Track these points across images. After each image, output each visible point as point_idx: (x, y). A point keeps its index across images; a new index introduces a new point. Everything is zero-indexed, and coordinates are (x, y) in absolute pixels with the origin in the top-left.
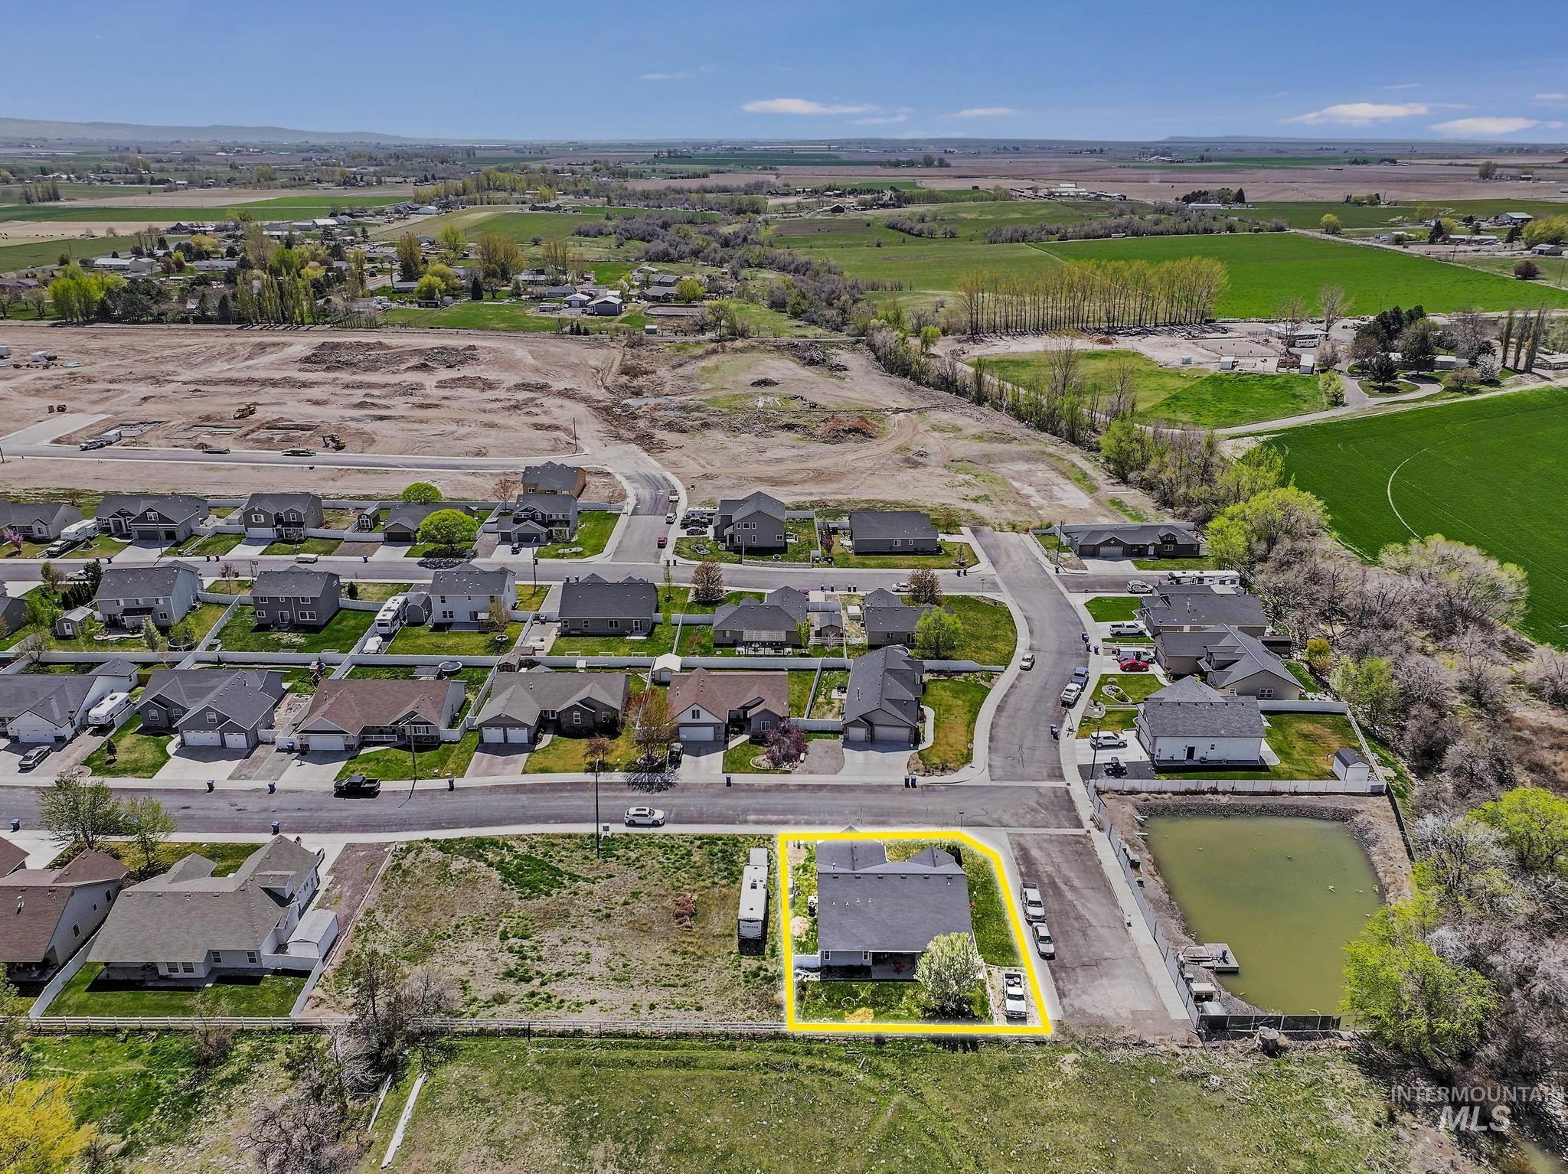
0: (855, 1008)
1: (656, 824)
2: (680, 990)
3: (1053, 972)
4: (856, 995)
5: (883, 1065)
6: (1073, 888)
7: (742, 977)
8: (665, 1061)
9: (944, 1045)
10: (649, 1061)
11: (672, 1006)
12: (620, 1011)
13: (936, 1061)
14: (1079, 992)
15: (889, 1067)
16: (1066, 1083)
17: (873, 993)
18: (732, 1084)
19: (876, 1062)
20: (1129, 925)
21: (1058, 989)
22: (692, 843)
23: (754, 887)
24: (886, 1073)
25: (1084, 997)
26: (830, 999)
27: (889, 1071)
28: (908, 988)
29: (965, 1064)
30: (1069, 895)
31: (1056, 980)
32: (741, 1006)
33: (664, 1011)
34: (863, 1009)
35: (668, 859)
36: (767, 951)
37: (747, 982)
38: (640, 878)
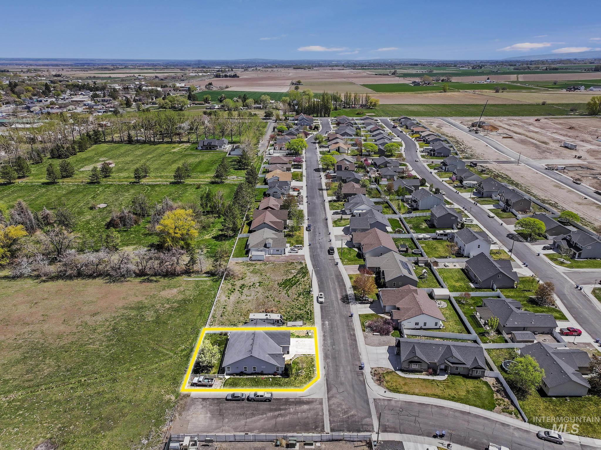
16: (162, 395)
25: (201, 406)
30: (270, 414)
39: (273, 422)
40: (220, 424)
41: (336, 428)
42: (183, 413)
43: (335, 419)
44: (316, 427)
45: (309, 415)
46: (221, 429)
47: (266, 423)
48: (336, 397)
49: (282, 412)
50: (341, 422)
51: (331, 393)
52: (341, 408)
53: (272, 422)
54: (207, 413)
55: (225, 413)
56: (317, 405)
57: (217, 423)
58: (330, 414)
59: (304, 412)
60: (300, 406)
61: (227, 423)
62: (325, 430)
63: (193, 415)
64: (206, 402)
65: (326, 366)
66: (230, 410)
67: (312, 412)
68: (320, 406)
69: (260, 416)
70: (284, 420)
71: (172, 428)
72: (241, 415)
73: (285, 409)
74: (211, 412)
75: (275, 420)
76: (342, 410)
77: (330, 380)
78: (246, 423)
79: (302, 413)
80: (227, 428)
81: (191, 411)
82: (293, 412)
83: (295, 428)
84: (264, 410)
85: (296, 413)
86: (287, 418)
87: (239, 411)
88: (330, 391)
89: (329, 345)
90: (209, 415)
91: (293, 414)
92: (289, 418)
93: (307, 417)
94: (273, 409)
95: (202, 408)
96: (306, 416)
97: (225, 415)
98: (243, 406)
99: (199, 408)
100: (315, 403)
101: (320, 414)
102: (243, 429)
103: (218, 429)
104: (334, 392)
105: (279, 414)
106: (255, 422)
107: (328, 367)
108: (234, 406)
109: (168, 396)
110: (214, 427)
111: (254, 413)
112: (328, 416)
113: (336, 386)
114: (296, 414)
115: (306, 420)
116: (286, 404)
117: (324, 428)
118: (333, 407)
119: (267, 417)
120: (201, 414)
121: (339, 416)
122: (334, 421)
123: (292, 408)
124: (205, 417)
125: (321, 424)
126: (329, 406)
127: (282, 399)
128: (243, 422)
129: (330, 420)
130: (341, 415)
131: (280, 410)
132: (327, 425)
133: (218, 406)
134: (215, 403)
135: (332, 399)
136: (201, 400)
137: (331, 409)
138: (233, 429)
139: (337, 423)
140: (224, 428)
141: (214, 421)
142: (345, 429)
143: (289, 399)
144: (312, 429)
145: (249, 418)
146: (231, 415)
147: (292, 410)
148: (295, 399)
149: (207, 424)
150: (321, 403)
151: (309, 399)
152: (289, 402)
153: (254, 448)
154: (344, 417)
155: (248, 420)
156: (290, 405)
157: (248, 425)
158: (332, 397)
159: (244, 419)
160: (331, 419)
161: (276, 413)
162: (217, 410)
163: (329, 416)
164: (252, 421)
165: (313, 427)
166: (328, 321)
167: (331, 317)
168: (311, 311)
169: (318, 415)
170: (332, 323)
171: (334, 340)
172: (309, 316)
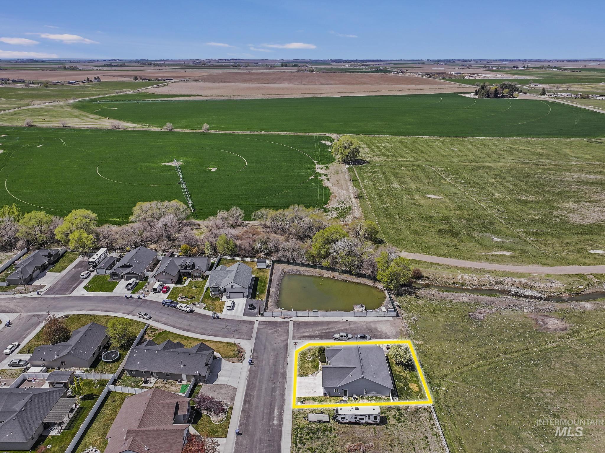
0: (410, 388)
2: (416, 446)
4: (403, 388)
5: (436, 383)
7: (402, 424)
11: (428, 448)
14: (386, 335)
15: (436, 381)
16: (427, 344)
17: (401, 382)
20: (347, 321)
27: (438, 381)
29: (428, 363)
32: (419, 423)
34: (410, 386)
37: (404, 422)
40: (368, 325)
41: (285, 323)
45: (303, 330)
46: (366, 323)
47: (335, 326)
48: (282, 340)
49: (324, 331)
50: (281, 326)
51: (285, 343)
52: (279, 334)
53: (331, 326)
54: (381, 330)
56: (297, 336)
58: (288, 330)
59: (307, 331)
60: (311, 335)
65: (285, 365)
67: (301, 331)
68: (295, 335)
69: (340, 329)
70: (322, 327)
73: (322, 333)
75: (329, 327)
76: (278, 332)
78: (349, 326)
79: (309, 331)
80: (362, 323)
81: (394, 332)
82: (316, 331)
83: (314, 323)
85: (314, 331)
86: (320, 328)
87: (357, 332)
88: (285, 345)
89: (278, 388)
90: (379, 330)
92: (318, 328)
94: (332, 333)
95: (387, 333)
96: (306, 329)
97: (367, 329)
100: (299, 337)
101: (295, 331)
102: (350, 323)
103: (369, 323)
104: (282, 344)
105: (327, 330)
106: (343, 326)
107: (283, 365)
110: (372, 323)
112: (290, 329)
113: (279, 348)
115: (306, 327)
116: (322, 336)
117: (294, 323)
118: (285, 335)
119: (336, 329)
120: (386, 330)
121: (282, 330)
122: (286, 327)
123: (316, 333)
124: (381, 328)
125: (296, 325)
126: (288, 335)
127: (325, 339)
128: (352, 326)
130: (280, 330)
132: (291, 325)
135: (284, 339)
138: (358, 323)
139: (283, 326)
140: (364, 323)
142: (279, 323)
144: (302, 323)
146: (362, 329)
149: (377, 325)
150: (294, 337)
154: (278, 329)
156: (319, 336)
157: (347, 324)
158: (284, 341)
160: (288, 328)
162: (374, 332)
164: (345, 326)
166: (273, 425)
167: (267, 434)
168: (296, 444)
169: (297, 330)
170: (269, 421)
171: (272, 394)
172: (299, 435)
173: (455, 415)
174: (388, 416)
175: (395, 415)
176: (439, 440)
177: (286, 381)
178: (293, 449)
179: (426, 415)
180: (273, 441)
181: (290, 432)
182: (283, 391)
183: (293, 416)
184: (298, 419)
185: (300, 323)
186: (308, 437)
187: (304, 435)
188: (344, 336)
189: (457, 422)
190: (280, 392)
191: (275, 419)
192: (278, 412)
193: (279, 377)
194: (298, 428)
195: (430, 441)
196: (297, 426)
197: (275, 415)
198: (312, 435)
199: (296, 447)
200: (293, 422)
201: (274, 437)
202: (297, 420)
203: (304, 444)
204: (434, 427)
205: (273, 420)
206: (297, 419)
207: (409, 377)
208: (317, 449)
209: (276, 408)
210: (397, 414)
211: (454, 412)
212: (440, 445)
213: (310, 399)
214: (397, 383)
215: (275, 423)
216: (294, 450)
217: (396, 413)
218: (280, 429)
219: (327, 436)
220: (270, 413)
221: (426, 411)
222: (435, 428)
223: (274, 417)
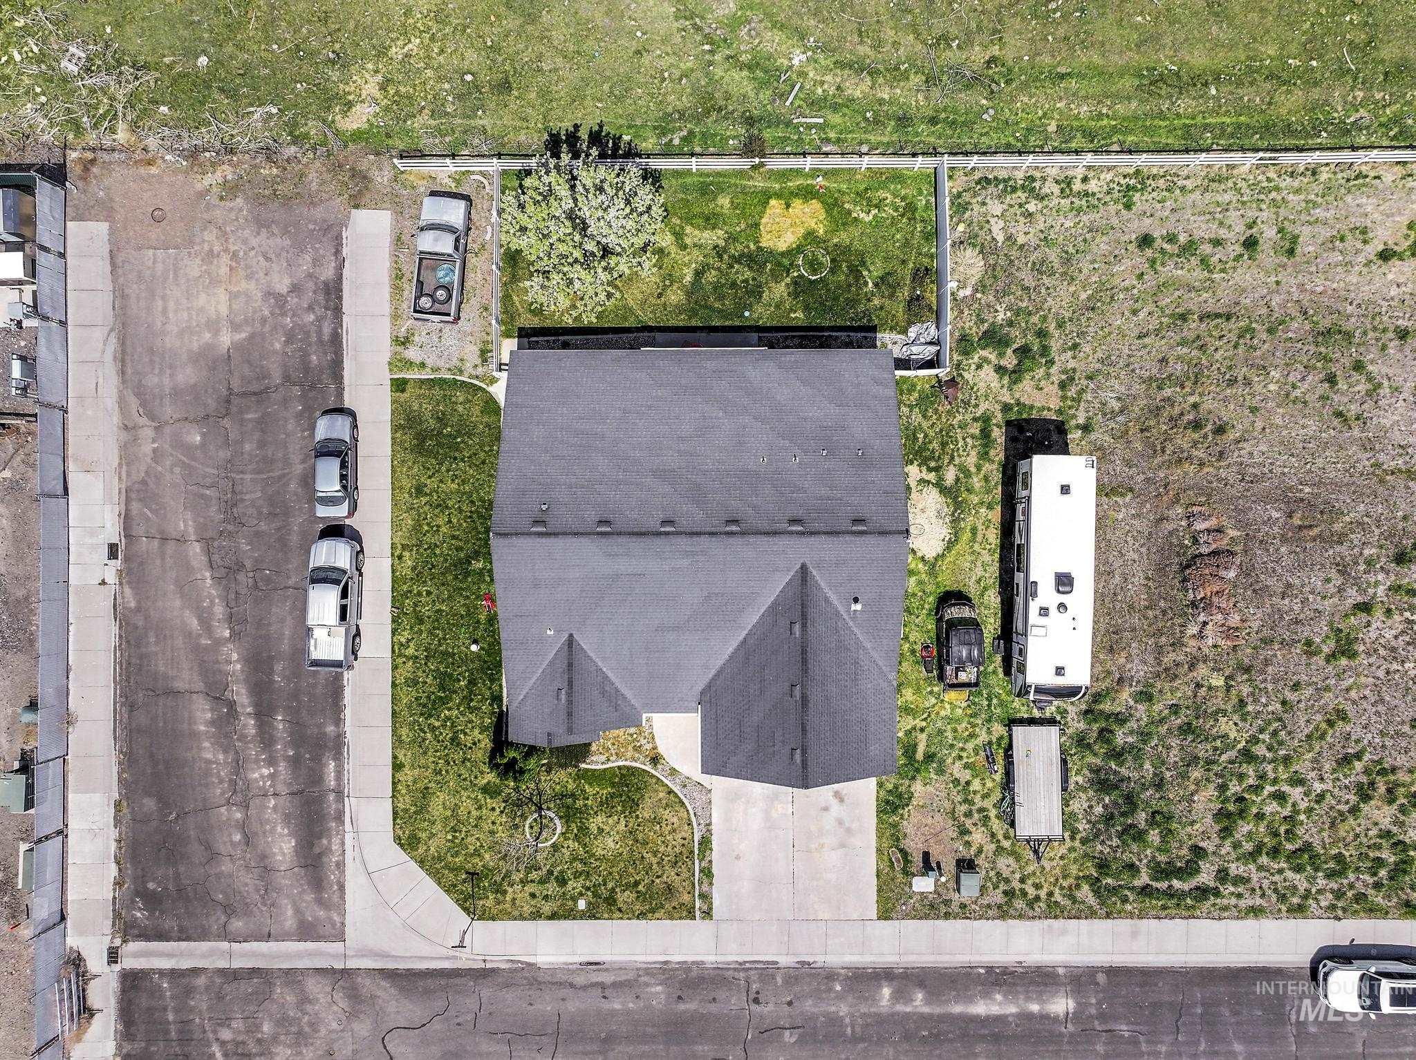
0: (799, 249)
1: (1345, 956)
2: (1193, 302)
3: (338, 377)
4: (800, 288)
5: (749, 88)
6: (217, 694)
7: (1055, 345)
8: (1206, 84)
9: (616, 147)
10: (1240, 84)
11: (1207, 249)
12: (1326, 233)
13: (642, 103)
14: (293, 301)
15: (738, 82)
16: (382, 52)
17: (755, 292)
18: (1061, 32)
19: (765, 95)
20: (113, 551)
21: (338, 311)
22: (1222, 875)
23: (1064, 582)
24: (745, 73)
25: (282, 284)
26: (855, 272)
27: (736, 75)
28: (679, 309)
29: (577, 97)
30: (233, 661)
31: (336, 340)
32: (1053, 256)
33: (1223, 233)
34: (782, 246)
35: (1280, 797)
36: (998, 435)
37: (1042, 334)
38: (1342, 715)
39: (186, 678)
40: (169, 411)
41: (144, 1001)
42: (239, 201)
43: (201, 1002)
44: (152, 901)
45: (226, 867)
46: (144, 421)
47: (179, 642)
48: (352, 1015)
49: (249, 725)
50: (180, 1032)
51: (385, 992)
52: (275, 1039)
53: (186, 675)
54: (236, 327)
55: (242, 422)
56: (297, 911)
57: (176, 393)
58: (232, 975)
59: (248, 840)
60: (287, 818)
61: (179, 444)
62: (133, 946)
63: (225, 259)
64: (310, 308)
65: (607, 978)
66: (262, 444)
67: (247, 882)
68: (290, 923)
69: (219, 610)
70: (194, 735)
71: (142, 171)
72: (230, 505)
73: (266, 739)
74: (248, 350)
75: (200, 686)
76: (259, 1041)
77: (486, 993)
78: (181, 540)
79: (243, 826)
80: (147, 448)
81: (254, 242)
82: (248, 784)
83: (148, 794)
84: (259, 624)
85: (242, 795)
86: (208, 751)
87: (253, 494)
88: (402, 989)
89: (808, 1006)
90: (226, 339)
91: (233, 783)
92: (209, 762)
93: (213, 856)
94: (271, 671)
95: (269, 294)
96: (222, 849)
97: (226, 422)
98: (287, 513)
99: (275, 277)
100: (309, 897)
101: (237, 924)
102: (139, 530)
103: (143, 404)
104: (392, 1007)
105: (232, 705)
106: (186, 586)
107: (603, 986)
108: (287, 462)
109: (371, 88)
110: (152, 381)
111: (241, 577)
112: (222, 964)
113: (437, 1025)
114: (238, 798)
115: (196, 851)
116: (299, 738)
117: (145, 936)
118: (285, 996)
119: (219, 642)
120: (233, 296)
121: (225, 1022)
122: (189, 991)
123: (272, 776)
124: (213, 326)
125: (169, 923)
126: (292, 976)
127: (338, 721)
128: (184, 523)
129: (195, 971)
130: (226, 1035)
131: (263, 714)
132: (170, 955)
133: (287, 378)
134: (305, 356)
135: (338, 996)
136: (328, 273)
137: (270, 984)
138: (144, 482)
139: (177, 1010)
140: (148, 433)
141: (187, 375)
142: (139, 1045)
143: (338, 754)
144: (141, 880)
145: (208, 552)
146: (223, 454)
147: (259, 774)
148: (340, 794)
149: (170, 342)
150: (307, 931)
151: (341, 865)
152: (318, 760)
153: (26, 598)
154: (216, 1049)
155: (197, 548)
156: (295, 762)
157: (163, 556)
158: (354, 995)
159: (201, 528)
160: (201, 981)
161: (241, 695)
162: (264, 375)
163: (222, 972)
164: (188, 568)
165: (151, 886)
166: (1077, 1017)
167: (1136, 1043)
168: (1203, 893)
169: (229, 910)
170: (1055, 1038)
171: (855, 1040)
172: (1144, 879)
173: (995, 50)
174: (1006, 408)
175: (1000, 370)
176: (1161, 183)
177: (742, 967)
178: (1225, 908)
179: (996, 208)
180: (1180, 1010)
181: (1123, 925)
182: (830, 975)
183: (1020, 917)
184: (1037, 886)
185: (141, 892)
186: (1154, 836)
187: (1144, 855)
188: (344, 594)
189: (1047, 59)
190: (840, 997)
191: (1035, 1008)
192: (986, 995)
193: (713, 1008)
194: (1094, 883)
195: (1170, 226)
196: (1085, 893)
197: (1012, 1009)
198: (1141, 817)
199: (1217, 893)
200: (1054, 911)
201: (1156, 1005)
202: (1043, 894)
203: (1198, 851)
204: (1077, 186)
205: (1044, 1017)
206: (1031, 892)
207: (713, 237)
208: (1223, 788)
209: (957, 1009)
210: (992, 357)
211: (978, 55)
212: (1189, 184)
213: (895, 826)
214: (760, 314)
215: (1061, 1005)
216: (1233, 901)
217: (985, 360)
218: (1101, 978)
219: (1145, 736)
220: (996, 1038)
221: (966, 197)
222: (1085, 180)
223: (1029, 1017)
